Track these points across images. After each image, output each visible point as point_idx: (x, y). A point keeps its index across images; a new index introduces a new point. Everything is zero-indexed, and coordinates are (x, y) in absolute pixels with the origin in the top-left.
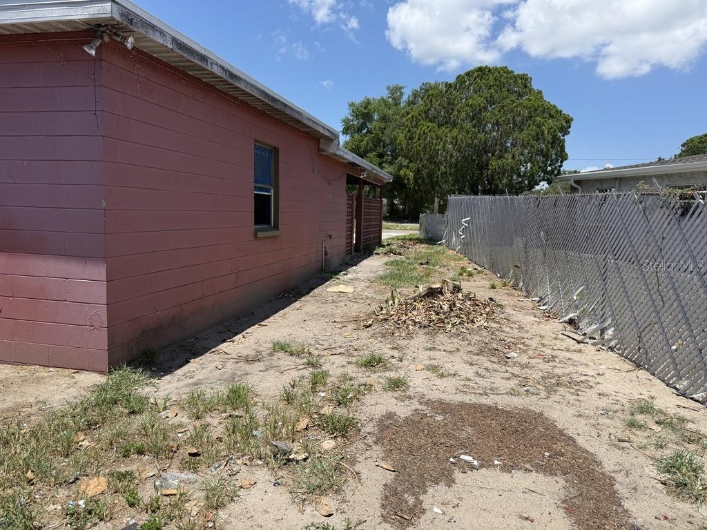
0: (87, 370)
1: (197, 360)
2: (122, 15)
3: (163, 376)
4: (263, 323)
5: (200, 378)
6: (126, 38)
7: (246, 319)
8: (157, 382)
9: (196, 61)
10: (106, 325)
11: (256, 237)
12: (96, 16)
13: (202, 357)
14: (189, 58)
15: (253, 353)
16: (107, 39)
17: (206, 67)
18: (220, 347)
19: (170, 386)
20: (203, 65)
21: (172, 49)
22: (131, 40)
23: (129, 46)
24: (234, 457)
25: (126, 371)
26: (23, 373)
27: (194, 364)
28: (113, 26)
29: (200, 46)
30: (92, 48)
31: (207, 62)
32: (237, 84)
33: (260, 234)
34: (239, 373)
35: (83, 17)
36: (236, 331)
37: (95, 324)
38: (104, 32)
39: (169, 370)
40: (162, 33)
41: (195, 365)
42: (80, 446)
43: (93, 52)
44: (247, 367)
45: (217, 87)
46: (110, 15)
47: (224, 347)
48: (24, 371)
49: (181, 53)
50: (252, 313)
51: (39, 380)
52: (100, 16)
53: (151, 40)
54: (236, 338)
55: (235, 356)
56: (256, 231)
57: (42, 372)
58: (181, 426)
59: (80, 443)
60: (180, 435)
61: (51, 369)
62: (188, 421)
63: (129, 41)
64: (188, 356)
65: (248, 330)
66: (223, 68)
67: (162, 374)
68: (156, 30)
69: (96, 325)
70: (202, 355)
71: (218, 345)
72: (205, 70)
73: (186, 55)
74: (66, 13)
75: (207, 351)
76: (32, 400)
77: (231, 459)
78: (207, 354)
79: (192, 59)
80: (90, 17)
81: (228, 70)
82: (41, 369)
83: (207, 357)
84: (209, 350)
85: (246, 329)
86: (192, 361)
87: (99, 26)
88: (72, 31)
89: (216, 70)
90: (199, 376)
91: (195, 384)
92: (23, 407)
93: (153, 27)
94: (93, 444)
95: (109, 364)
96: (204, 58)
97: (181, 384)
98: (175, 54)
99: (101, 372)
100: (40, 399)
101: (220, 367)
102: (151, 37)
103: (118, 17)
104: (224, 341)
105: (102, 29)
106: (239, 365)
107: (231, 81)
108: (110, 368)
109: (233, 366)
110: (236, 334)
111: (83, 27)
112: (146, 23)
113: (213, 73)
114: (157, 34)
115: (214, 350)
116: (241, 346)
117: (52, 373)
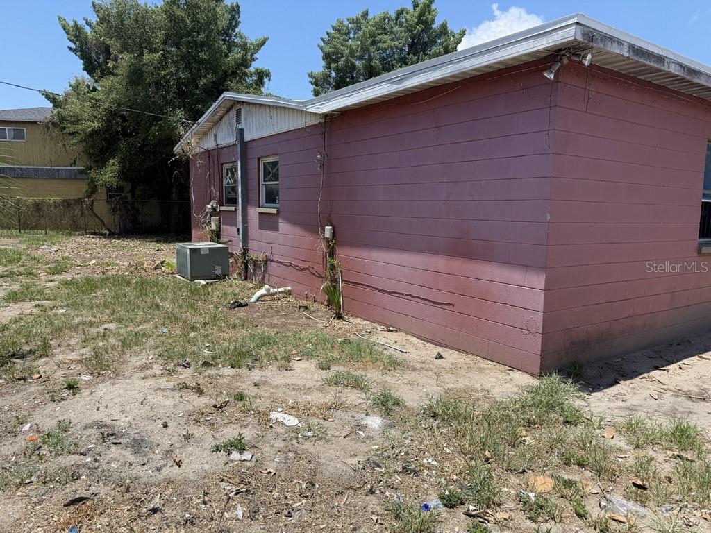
0: (520, 370)
1: (628, 382)
2: (584, 35)
3: (591, 392)
4: (704, 356)
5: (633, 404)
6: (584, 57)
7: (681, 348)
8: (587, 396)
9: (651, 64)
10: (540, 331)
11: (699, 252)
12: (560, 42)
13: (633, 381)
14: (645, 62)
15: (696, 390)
16: (565, 61)
17: (663, 68)
18: (652, 373)
19: (600, 404)
20: (659, 66)
21: (628, 57)
22: (589, 57)
23: (587, 63)
24: (689, 506)
25: (556, 378)
26: (468, 361)
27: (624, 387)
28: (574, 47)
29: (657, 46)
30: (551, 72)
31: (663, 62)
32: (696, 80)
33: (705, 250)
34: (680, 409)
35: (548, 45)
36: (670, 359)
37: (530, 328)
38: (564, 55)
39: (597, 387)
40: (620, 42)
41: (626, 388)
42: (524, 441)
43: (552, 76)
44: (690, 404)
45: (669, 87)
46: (573, 38)
47: (656, 374)
48: (469, 359)
49: (637, 58)
50: (689, 342)
51: (481, 370)
52: (563, 41)
53: (609, 53)
54: (671, 367)
55: (673, 389)
56: (700, 246)
57: (483, 363)
58: (620, 450)
59: (523, 438)
60: (620, 460)
61: (489, 362)
62: (626, 447)
63: (587, 58)
64: (617, 376)
65: (685, 361)
66: (681, 65)
67: (591, 389)
68: (614, 41)
69: (532, 330)
70: (632, 378)
71: (650, 371)
72: (661, 71)
73: (641, 60)
74: (532, 46)
75: (637, 376)
76: (478, 386)
77: (686, 506)
78: (638, 379)
79: (648, 63)
80: (554, 44)
81: (687, 66)
82: (481, 360)
83: (637, 381)
84: (640, 374)
85: (683, 359)
86: (621, 382)
87: (560, 50)
88: (533, 61)
89: (673, 69)
90: (633, 400)
91: (628, 409)
92: (472, 390)
93: (612, 39)
94: (535, 443)
95: (541, 369)
96: (660, 59)
97: (612, 405)
98: (630, 61)
99: (532, 375)
100: (485, 387)
101: (656, 397)
102: (609, 49)
103: (580, 38)
104: (656, 368)
105: (563, 52)
106: (679, 399)
107: (688, 77)
108: (541, 373)
109: (672, 399)
110: (670, 363)
111: (544, 55)
112: (606, 37)
113: (669, 73)
114: (615, 45)
115: (645, 375)
116: (679, 378)
117: (489, 366)
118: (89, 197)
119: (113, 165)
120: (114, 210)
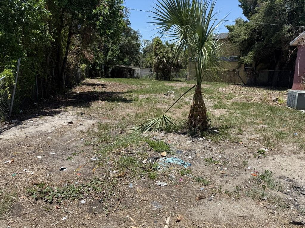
118: (238, 69)
119: (251, 54)
120: (247, 75)
